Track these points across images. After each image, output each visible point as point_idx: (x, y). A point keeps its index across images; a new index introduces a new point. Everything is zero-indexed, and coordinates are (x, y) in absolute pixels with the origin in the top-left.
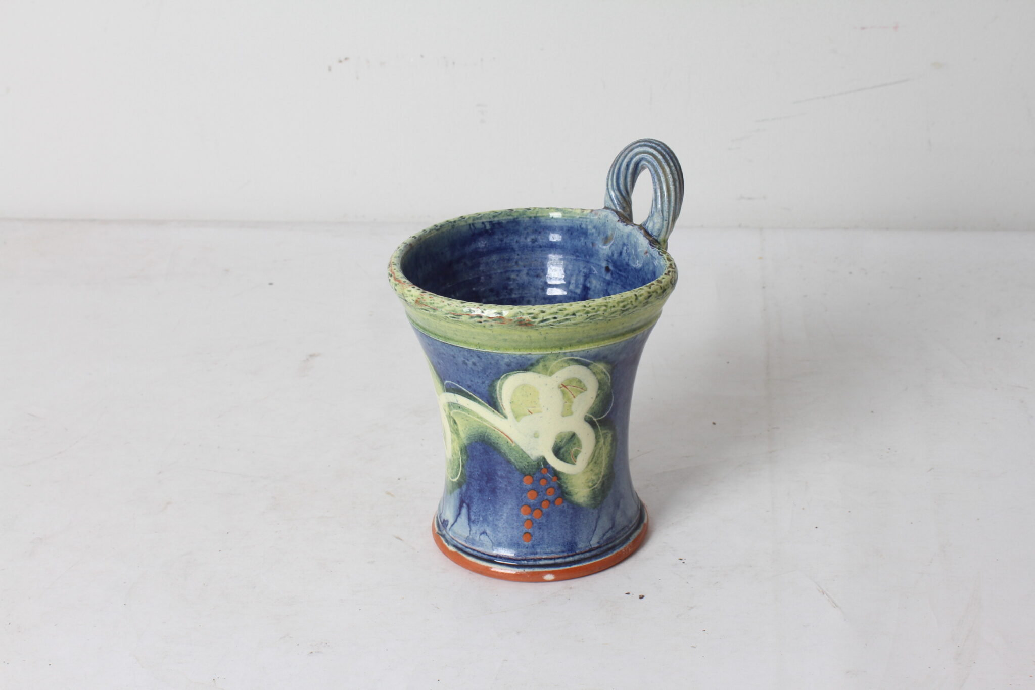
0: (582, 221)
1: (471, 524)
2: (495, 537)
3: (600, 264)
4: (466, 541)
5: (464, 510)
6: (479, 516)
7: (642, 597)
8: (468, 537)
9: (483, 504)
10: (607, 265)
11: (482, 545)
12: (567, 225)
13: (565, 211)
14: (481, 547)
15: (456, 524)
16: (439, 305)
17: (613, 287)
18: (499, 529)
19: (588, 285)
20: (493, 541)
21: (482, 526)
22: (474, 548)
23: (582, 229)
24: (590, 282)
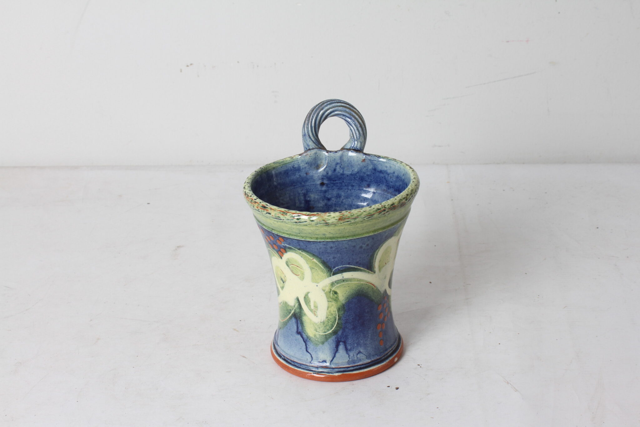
0: (294, 164)
1: (349, 352)
2: (366, 351)
3: (315, 183)
4: (348, 364)
5: (341, 347)
6: (354, 344)
7: (397, 389)
8: (348, 361)
9: (356, 335)
10: (322, 182)
11: (360, 360)
12: (283, 170)
13: (279, 162)
14: (360, 361)
15: (335, 358)
16: (358, 215)
17: (330, 193)
18: (368, 346)
19: (308, 199)
20: (366, 354)
21: (357, 349)
22: (356, 364)
23: (295, 168)
24: (309, 197)
